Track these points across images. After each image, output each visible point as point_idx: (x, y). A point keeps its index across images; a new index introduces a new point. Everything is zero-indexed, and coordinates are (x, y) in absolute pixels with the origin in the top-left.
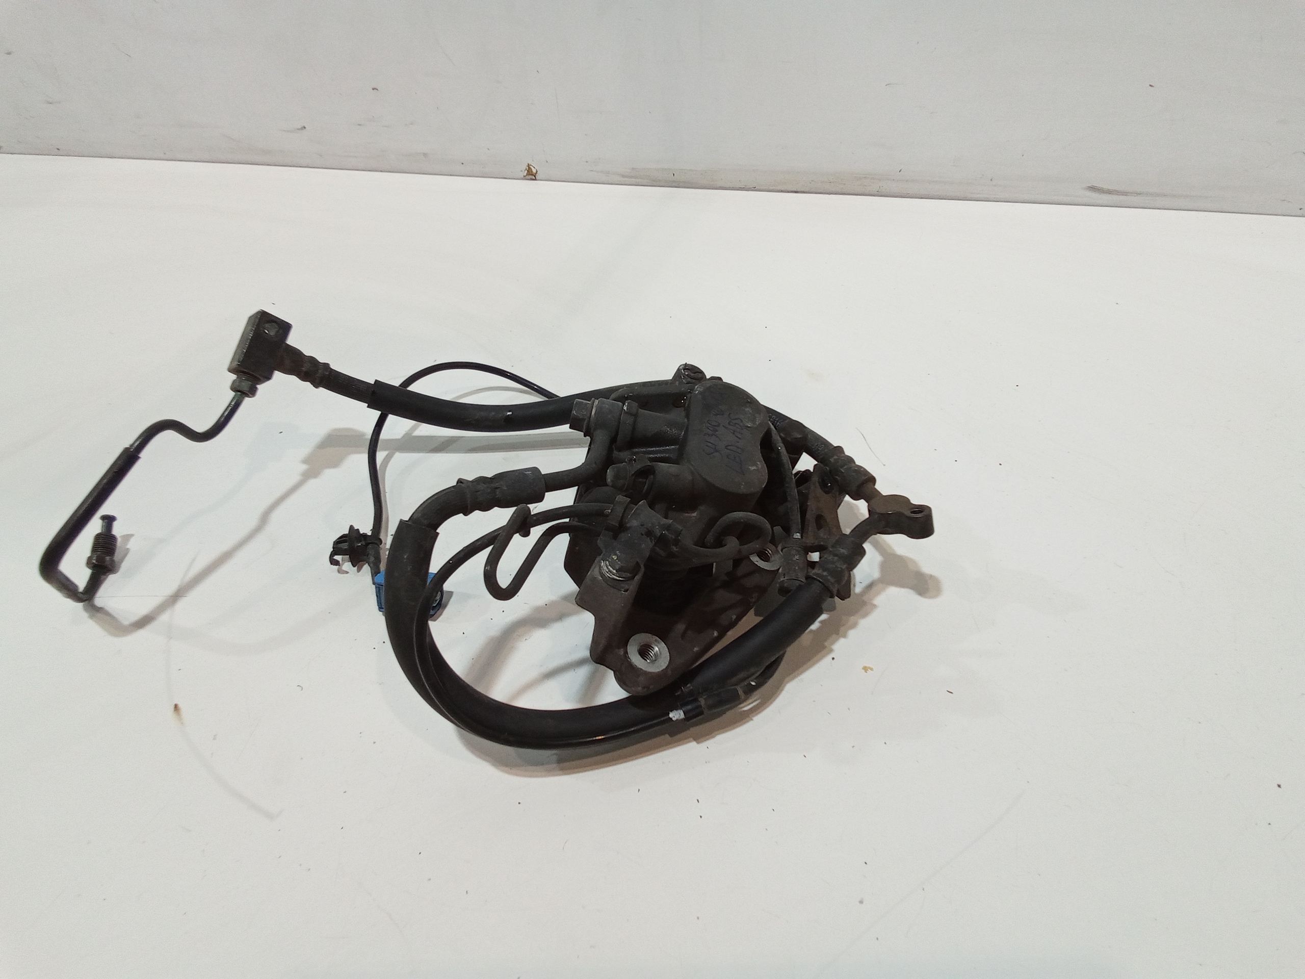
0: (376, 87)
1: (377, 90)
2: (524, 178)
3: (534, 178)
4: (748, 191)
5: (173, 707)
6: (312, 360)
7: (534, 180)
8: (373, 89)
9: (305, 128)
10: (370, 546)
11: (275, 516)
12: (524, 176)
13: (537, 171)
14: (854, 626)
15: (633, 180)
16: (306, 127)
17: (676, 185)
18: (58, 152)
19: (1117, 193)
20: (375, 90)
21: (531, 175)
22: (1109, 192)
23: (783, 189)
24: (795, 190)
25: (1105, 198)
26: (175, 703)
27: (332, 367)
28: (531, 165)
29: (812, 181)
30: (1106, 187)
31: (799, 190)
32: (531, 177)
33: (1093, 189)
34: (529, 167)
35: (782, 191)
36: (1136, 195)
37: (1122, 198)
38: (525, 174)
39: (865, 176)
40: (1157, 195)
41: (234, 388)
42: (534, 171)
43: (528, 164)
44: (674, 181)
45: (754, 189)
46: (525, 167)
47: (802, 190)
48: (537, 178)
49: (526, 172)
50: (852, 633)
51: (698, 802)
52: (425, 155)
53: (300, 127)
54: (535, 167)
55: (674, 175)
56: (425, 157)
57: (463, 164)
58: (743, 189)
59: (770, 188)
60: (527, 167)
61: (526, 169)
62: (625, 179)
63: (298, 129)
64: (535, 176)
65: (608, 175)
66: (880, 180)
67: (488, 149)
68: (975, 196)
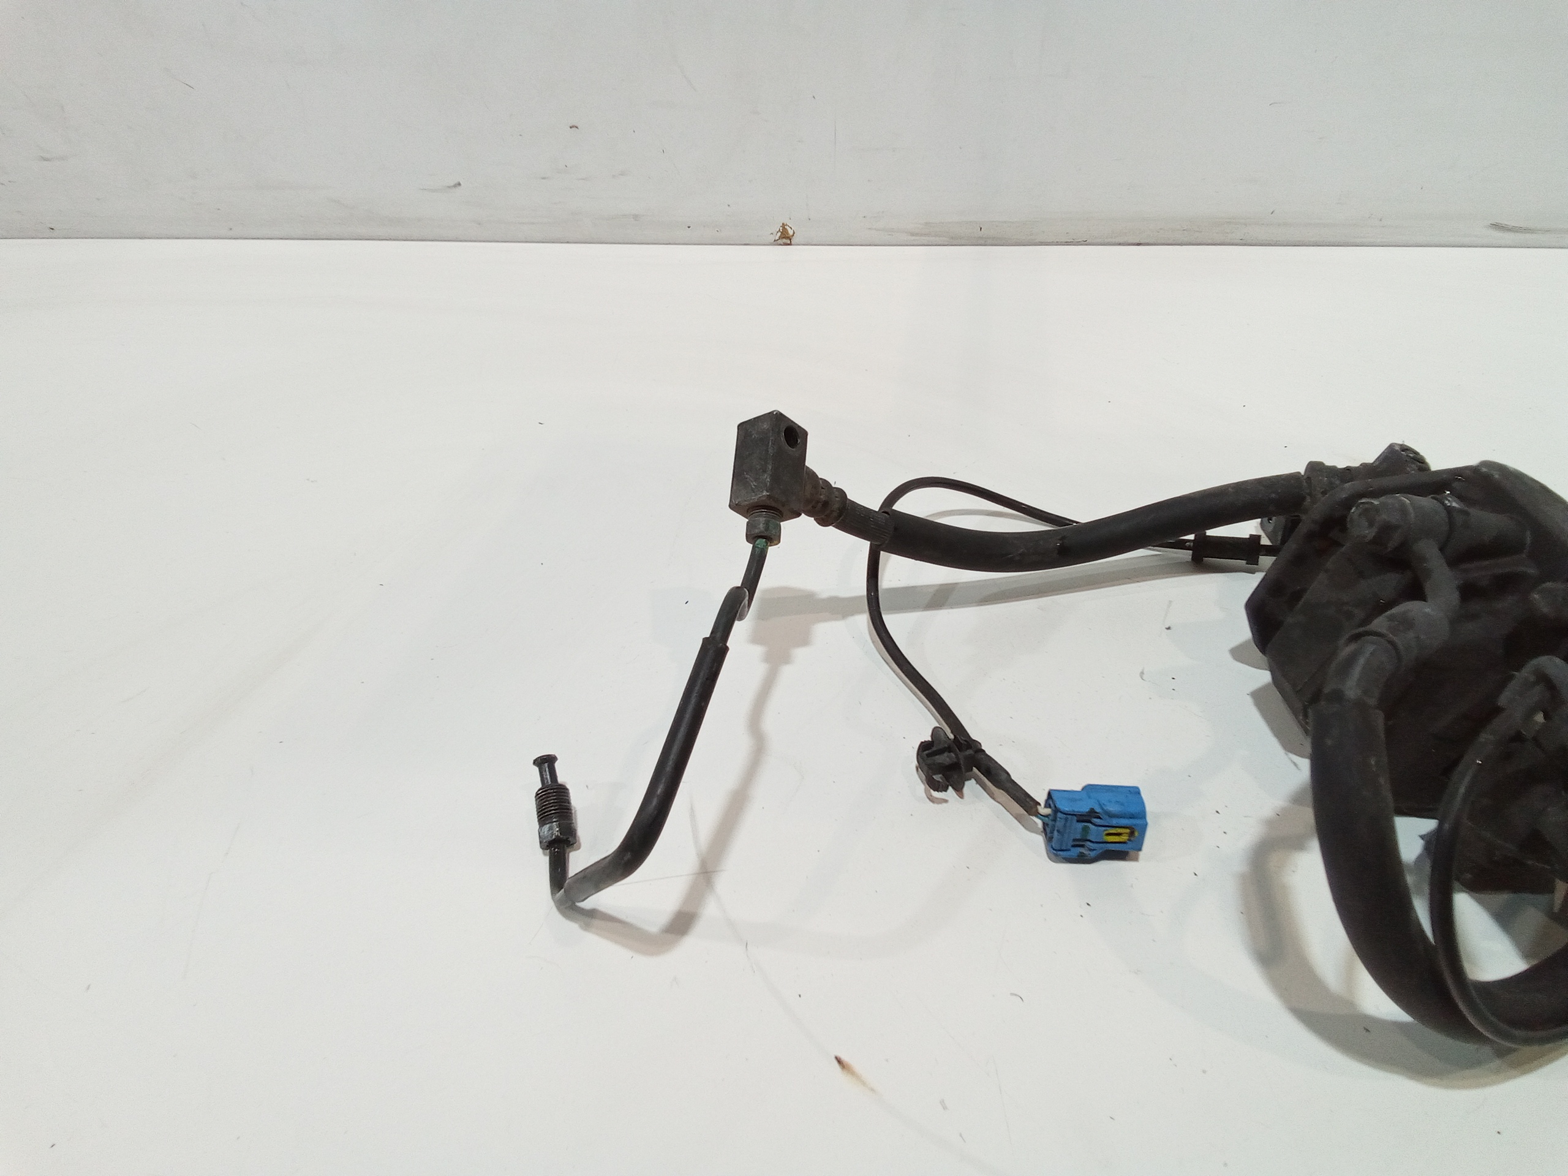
0: (576, 125)
1: (577, 127)
2: (775, 243)
3: (789, 242)
4: (1077, 246)
5: (835, 1061)
7: (789, 245)
8: (571, 127)
9: (459, 184)
12: (775, 241)
13: (794, 233)
15: (925, 239)
16: (462, 184)
17: (983, 242)
19: (1526, 230)
20: (573, 129)
21: (785, 237)
22: (1515, 228)
23: (1121, 241)
24: (1138, 242)
25: (1509, 237)
26: (835, 1055)
28: (786, 225)
29: (1161, 229)
30: (1511, 223)
31: (1142, 242)
32: (784, 240)
33: (1496, 226)
34: (784, 228)
35: (1120, 244)
36: (1544, 232)
37: (1528, 236)
38: (777, 238)
39: (1227, 221)
41: (750, 536)
42: (791, 232)
43: (783, 224)
44: (981, 238)
45: (1085, 243)
46: (778, 227)
47: (1146, 241)
48: (792, 243)
49: (779, 234)
52: (636, 217)
53: (451, 185)
54: (790, 228)
55: (981, 229)
56: (636, 220)
57: (689, 227)
58: (1070, 243)
59: (1106, 241)
60: (781, 228)
61: (780, 230)
62: (913, 238)
63: (449, 187)
64: (790, 240)
65: (890, 233)
66: (1246, 225)
67: (729, 205)
68: (1358, 241)
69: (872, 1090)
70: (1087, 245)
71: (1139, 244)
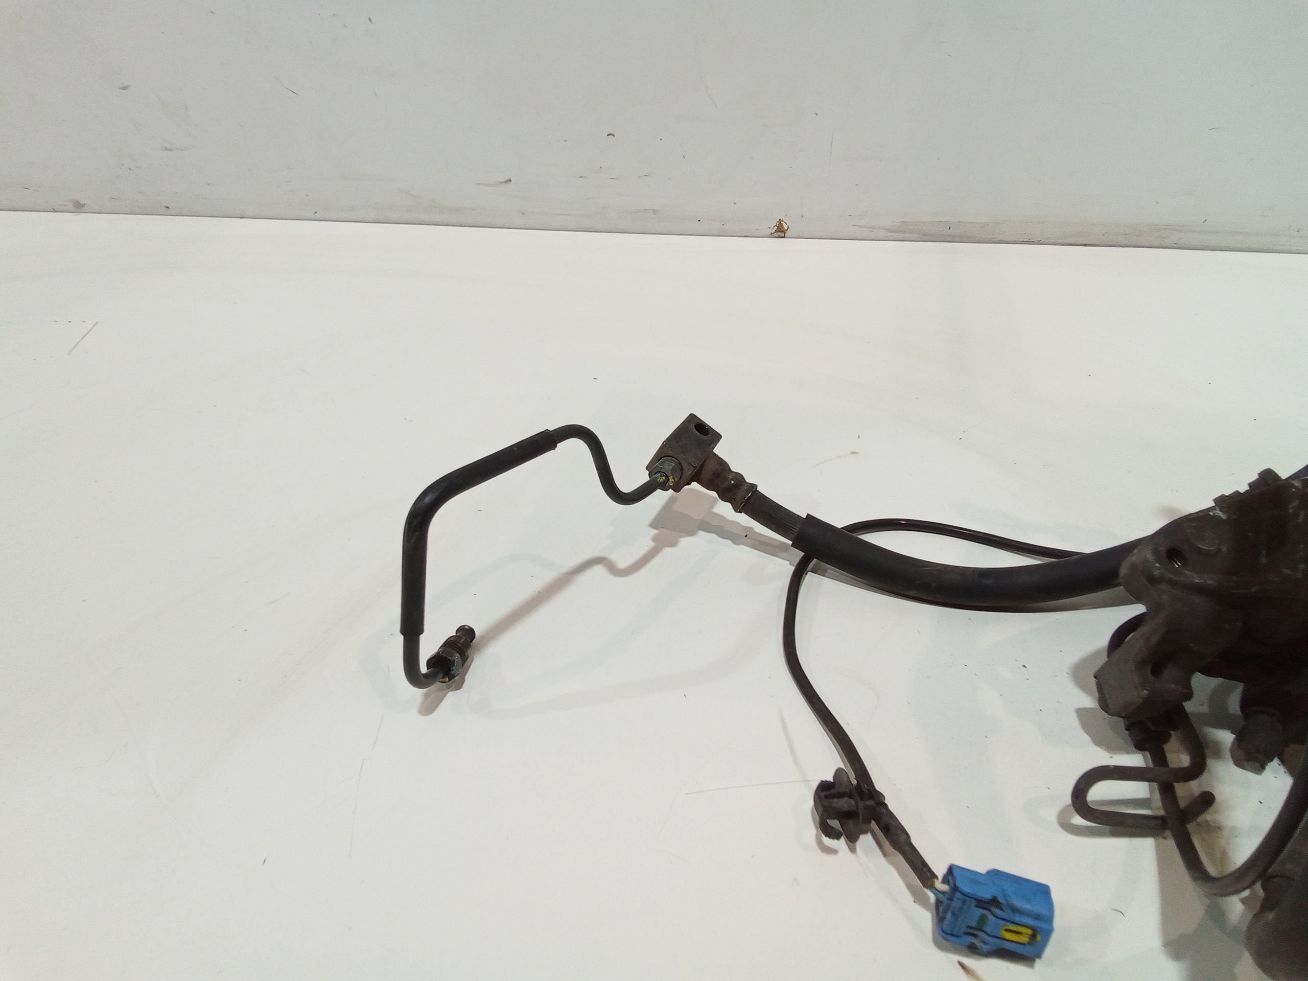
0: (612, 133)
1: (613, 135)
2: (772, 236)
3: (783, 235)
4: (1032, 245)
7: (782, 237)
8: (608, 135)
9: (509, 181)
12: (771, 234)
13: (788, 228)
15: (900, 236)
16: (512, 180)
17: (950, 239)
18: (167, 210)
20: (610, 136)
21: (780, 231)
23: (1073, 242)
24: (1085, 242)
28: (783, 221)
29: (1106, 233)
31: (1089, 243)
32: (780, 234)
34: (781, 223)
35: (1070, 245)
38: (773, 231)
39: (1164, 227)
42: (785, 227)
43: (780, 220)
44: (949, 236)
45: (1039, 243)
46: (775, 222)
48: (786, 236)
49: (776, 228)
52: (655, 211)
53: (503, 181)
54: (786, 223)
55: (950, 228)
56: (655, 214)
57: (699, 220)
58: (1029, 242)
59: (1059, 241)
60: (778, 223)
61: (776, 225)
62: (891, 234)
63: (501, 183)
64: (785, 233)
65: (872, 230)
66: (1180, 231)
67: (735, 203)
70: (1039, 244)
71: (1086, 245)
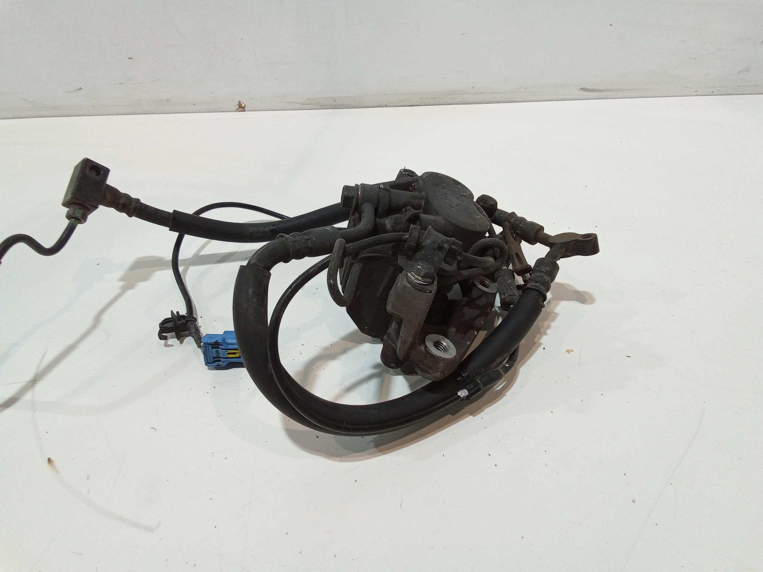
0: (132, 57)
1: (132, 58)
2: (237, 110)
3: (243, 110)
4: (383, 107)
5: (47, 460)
6: (127, 196)
8: (129, 58)
9: (81, 88)
10: (189, 323)
11: (106, 317)
13: (245, 106)
14: (549, 327)
15: (309, 107)
17: (337, 107)
19: (598, 91)
20: (130, 59)
21: (241, 108)
22: (593, 91)
23: (404, 105)
25: (591, 94)
26: (48, 457)
27: (142, 201)
29: (421, 98)
30: (590, 88)
32: (241, 109)
33: (584, 89)
34: (240, 103)
35: (403, 106)
36: (607, 91)
37: (600, 93)
38: (238, 108)
39: (453, 92)
40: (619, 90)
41: (69, 217)
42: (243, 105)
43: (239, 102)
44: (335, 105)
45: (386, 106)
47: (415, 104)
48: (245, 110)
49: (238, 106)
50: (549, 331)
51: (490, 455)
52: (168, 100)
53: (78, 89)
54: (243, 103)
55: (335, 101)
56: (168, 102)
57: (194, 104)
58: (380, 106)
59: (396, 105)
60: (238, 103)
61: (238, 104)
62: (303, 106)
63: (77, 90)
64: (244, 109)
65: (292, 104)
66: (461, 94)
67: (211, 93)
68: (518, 99)
69: (58, 472)
71: (412, 106)
